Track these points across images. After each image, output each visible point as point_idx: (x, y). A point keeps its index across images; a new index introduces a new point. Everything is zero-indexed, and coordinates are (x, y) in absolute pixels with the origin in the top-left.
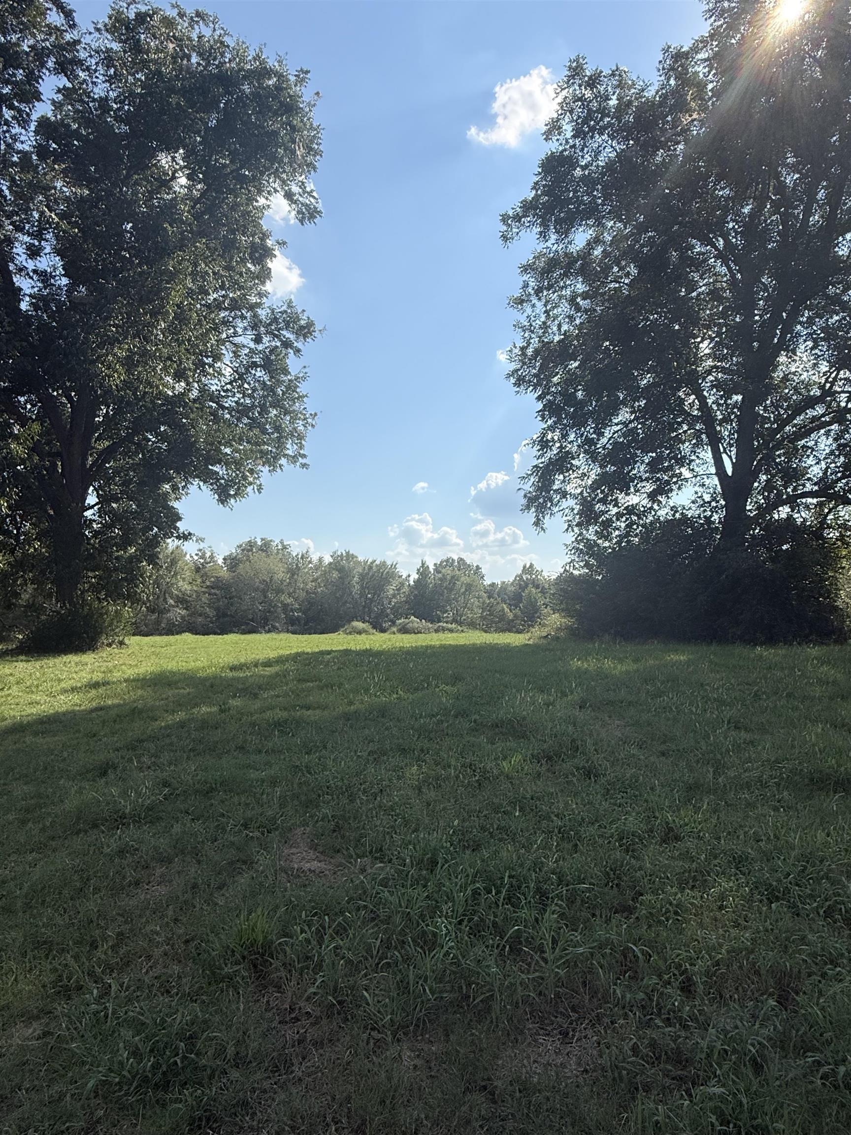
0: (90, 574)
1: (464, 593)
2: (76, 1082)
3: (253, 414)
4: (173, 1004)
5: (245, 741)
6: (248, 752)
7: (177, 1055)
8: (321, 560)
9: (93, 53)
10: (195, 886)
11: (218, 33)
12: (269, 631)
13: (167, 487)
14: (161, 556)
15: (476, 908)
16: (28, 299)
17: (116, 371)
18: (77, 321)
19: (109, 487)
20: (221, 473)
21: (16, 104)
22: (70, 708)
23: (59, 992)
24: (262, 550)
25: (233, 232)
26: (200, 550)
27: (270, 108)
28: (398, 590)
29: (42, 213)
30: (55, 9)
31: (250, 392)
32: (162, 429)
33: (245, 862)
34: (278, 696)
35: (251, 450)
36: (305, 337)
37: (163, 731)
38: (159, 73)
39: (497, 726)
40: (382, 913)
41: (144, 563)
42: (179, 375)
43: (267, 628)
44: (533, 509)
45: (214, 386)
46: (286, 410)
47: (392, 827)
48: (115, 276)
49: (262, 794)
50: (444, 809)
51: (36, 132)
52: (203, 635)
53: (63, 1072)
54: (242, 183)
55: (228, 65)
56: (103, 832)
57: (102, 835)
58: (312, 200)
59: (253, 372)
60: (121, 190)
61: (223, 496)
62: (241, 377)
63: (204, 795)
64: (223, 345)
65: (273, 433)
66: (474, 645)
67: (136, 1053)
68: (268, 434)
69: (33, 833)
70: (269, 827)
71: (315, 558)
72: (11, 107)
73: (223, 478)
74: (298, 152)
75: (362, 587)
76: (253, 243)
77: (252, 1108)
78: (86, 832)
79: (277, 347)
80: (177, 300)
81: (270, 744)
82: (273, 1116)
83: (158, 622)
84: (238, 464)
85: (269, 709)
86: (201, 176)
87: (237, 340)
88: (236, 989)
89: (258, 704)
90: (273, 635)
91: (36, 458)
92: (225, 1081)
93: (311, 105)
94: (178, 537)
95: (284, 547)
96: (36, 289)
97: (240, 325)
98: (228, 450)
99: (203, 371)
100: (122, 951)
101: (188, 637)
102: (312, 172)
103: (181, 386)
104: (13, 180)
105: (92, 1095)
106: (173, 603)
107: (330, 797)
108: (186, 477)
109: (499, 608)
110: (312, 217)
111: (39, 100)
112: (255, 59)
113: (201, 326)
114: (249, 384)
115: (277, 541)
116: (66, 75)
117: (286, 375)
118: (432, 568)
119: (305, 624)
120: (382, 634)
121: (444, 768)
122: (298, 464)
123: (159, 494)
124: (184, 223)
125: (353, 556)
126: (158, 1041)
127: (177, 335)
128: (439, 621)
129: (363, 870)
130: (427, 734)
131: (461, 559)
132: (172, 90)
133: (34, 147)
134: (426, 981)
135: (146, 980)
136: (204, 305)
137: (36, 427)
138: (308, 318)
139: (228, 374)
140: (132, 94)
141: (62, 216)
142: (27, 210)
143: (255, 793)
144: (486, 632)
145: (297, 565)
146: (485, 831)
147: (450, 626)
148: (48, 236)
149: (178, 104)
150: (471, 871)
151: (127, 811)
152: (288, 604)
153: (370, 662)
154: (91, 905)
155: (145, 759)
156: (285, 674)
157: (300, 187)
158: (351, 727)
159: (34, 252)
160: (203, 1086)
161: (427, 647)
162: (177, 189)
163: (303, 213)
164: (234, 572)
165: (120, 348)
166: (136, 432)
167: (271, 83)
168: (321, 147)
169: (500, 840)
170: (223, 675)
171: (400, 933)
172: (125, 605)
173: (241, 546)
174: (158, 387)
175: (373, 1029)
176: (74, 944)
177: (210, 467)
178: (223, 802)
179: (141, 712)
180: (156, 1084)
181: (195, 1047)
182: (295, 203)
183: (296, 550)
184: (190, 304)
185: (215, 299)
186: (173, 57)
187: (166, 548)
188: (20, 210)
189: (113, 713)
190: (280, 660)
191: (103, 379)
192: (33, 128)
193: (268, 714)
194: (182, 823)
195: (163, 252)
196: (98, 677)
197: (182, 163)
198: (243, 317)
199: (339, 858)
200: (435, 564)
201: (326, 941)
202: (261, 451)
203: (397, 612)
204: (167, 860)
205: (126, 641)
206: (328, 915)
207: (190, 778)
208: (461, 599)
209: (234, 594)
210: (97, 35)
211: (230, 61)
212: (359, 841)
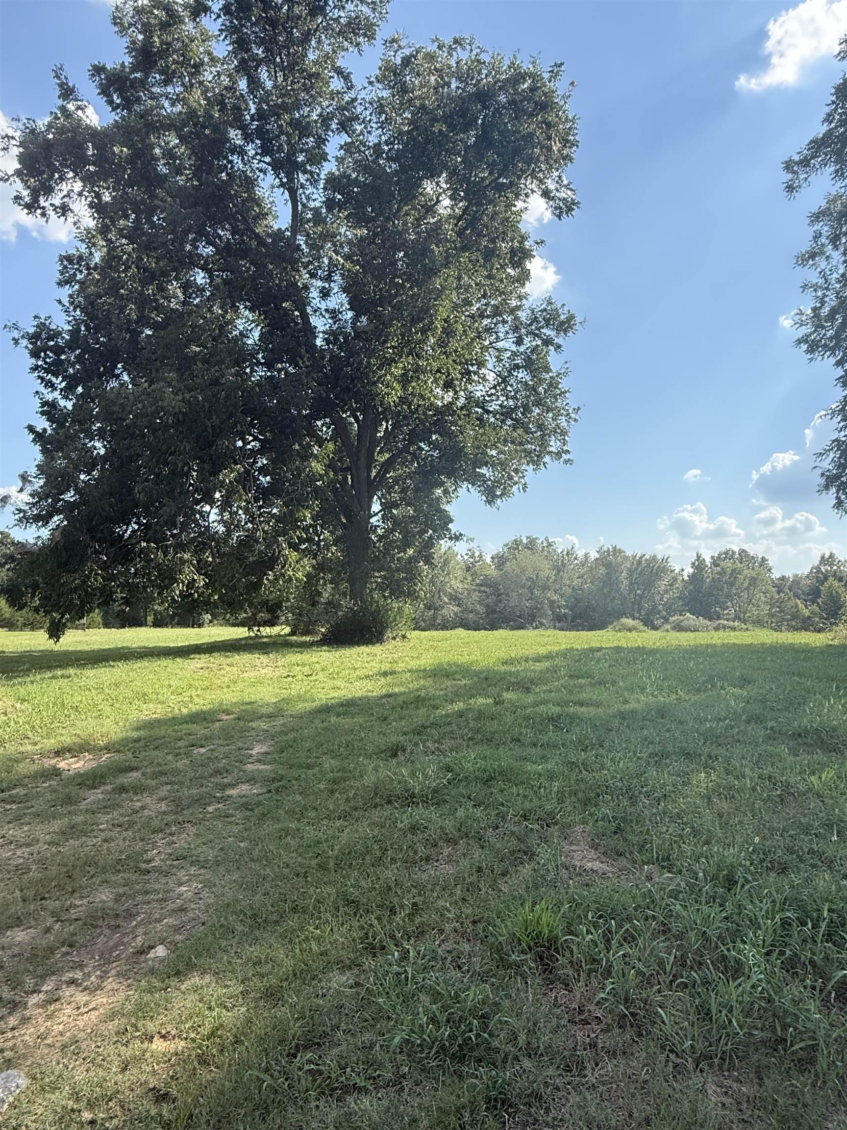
0: (376, 574)
1: (748, 588)
2: (384, 1035)
3: (516, 415)
4: (465, 980)
5: (520, 734)
6: (523, 744)
7: (471, 1031)
8: (586, 556)
9: (367, 105)
10: (479, 870)
11: (474, 53)
12: (537, 628)
13: (439, 492)
14: (435, 556)
15: (787, 939)
16: (321, 335)
17: (393, 389)
18: (361, 348)
19: (390, 495)
20: (487, 475)
21: (309, 168)
22: (365, 694)
23: (367, 948)
24: (528, 548)
25: (493, 241)
26: (470, 550)
27: (524, 112)
28: (671, 585)
29: (330, 258)
30: (336, 76)
31: (512, 394)
32: (434, 438)
33: (526, 853)
34: (551, 691)
35: (516, 451)
36: (565, 331)
37: (444, 719)
38: (423, 106)
39: (800, 735)
40: (675, 927)
41: (421, 564)
42: (448, 385)
43: (534, 625)
44: (834, 490)
45: (479, 391)
46: (548, 407)
47: (681, 836)
48: (390, 303)
49: (540, 788)
50: (741, 822)
51: (325, 189)
52: (475, 630)
53: (373, 1022)
54: (500, 192)
55: (485, 81)
56: (397, 808)
57: (396, 811)
58: (569, 192)
59: (515, 374)
60: (394, 223)
61: (491, 497)
62: (504, 380)
63: (485, 784)
64: (487, 351)
65: (536, 432)
66: (763, 644)
67: (433, 1020)
68: (531, 433)
69: (340, 802)
70: (549, 821)
71: (580, 554)
72: (305, 172)
73: (490, 480)
74: (554, 148)
75: (631, 583)
76: (512, 248)
77: (545, 1102)
78: (382, 806)
79: (538, 346)
80: (445, 315)
81: (546, 739)
82: (567, 1116)
83: (434, 618)
84: (503, 464)
85: (541, 703)
86: (462, 194)
87: (500, 345)
88: (524, 978)
89: (530, 699)
90: (541, 631)
91: (331, 474)
92: (518, 1068)
93: (566, 97)
94: (451, 538)
95: (550, 545)
96: (328, 326)
97: (502, 329)
98: (494, 453)
99: (469, 379)
100: (418, 920)
101: (460, 632)
102: (569, 164)
103: (449, 397)
104: (308, 235)
105: (398, 1050)
106: (447, 601)
107: (610, 797)
108: (456, 482)
109: (791, 603)
110: (570, 210)
111: (326, 160)
112: (509, 67)
113: (466, 335)
114: (512, 386)
115: (542, 539)
116: (347, 132)
117: (547, 372)
118: (708, 561)
119: (572, 621)
120: (655, 632)
121: (737, 778)
122: (562, 460)
123: (432, 499)
124: (449, 241)
125: (620, 551)
126: (453, 1013)
127: (444, 347)
128: (719, 618)
129: (649, 878)
130: (714, 739)
131: (744, 551)
132: (435, 120)
133: (323, 202)
134: (731, 1011)
135: (440, 952)
136: (468, 316)
137: (331, 446)
138: (569, 311)
139: (491, 379)
140: (401, 133)
141: (347, 258)
142: (319, 258)
143: (532, 786)
144: (776, 630)
145: (562, 561)
146: (792, 853)
147: (731, 623)
148: (335, 278)
149: (440, 130)
150: (778, 897)
151: (416, 792)
152: (554, 601)
153: (644, 660)
154: (389, 874)
155: (429, 744)
156: (555, 670)
157: (557, 182)
158: (628, 727)
159: (325, 294)
160: (496, 1067)
161: (708, 646)
162: (441, 211)
163: (561, 208)
164: (501, 570)
165: (396, 367)
166: (411, 442)
167: (526, 86)
168: (577, 138)
169: (813, 866)
170: (496, 668)
171: (696, 953)
172: (406, 603)
173: (507, 545)
174: (429, 399)
175: (671, 1051)
176: (377, 907)
177: (478, 470)
178: (502, 791)
179: (424, 699)
180: (453, 1055)
181: (487, 1027)
182: (553, 199)
183: (561, 546)
184: (456, 317)
185: (478, 309)
186: (435, 88)
187: (440, 549)
188: (314, 259)
189: (401, 699)
190: (549, 657)
191: (383, 397)
192: (322, 186)
193: (542, 709)
194: (466, 808)
195: (431, 272)
196: (386, 667)
197: (444, 186)
198: (504, 322)
199: (623, 862)
200: (712, 557)
201: (614, 947)
202: (525, 451)
203: (670, 608)
204: (452, 841)
205: (408, 635)
206: (614, 919)
207: (470, 765)
208: (745, 595)
209: (502, 591)
210: (370, 88)
211: (486, 75)
212: (643, 846)
